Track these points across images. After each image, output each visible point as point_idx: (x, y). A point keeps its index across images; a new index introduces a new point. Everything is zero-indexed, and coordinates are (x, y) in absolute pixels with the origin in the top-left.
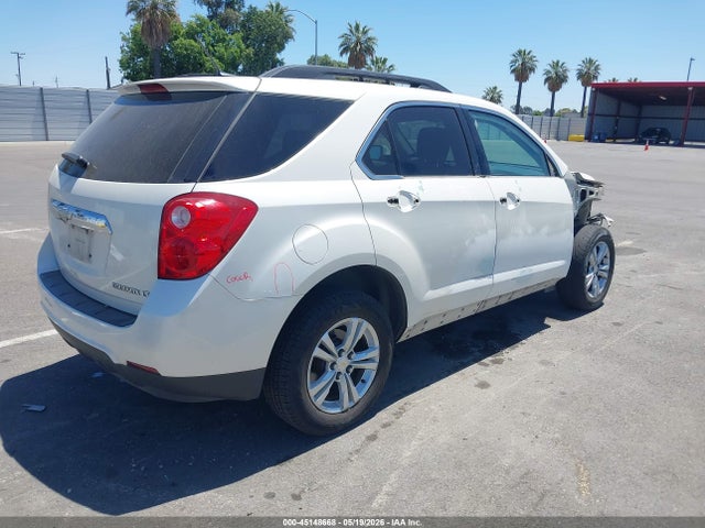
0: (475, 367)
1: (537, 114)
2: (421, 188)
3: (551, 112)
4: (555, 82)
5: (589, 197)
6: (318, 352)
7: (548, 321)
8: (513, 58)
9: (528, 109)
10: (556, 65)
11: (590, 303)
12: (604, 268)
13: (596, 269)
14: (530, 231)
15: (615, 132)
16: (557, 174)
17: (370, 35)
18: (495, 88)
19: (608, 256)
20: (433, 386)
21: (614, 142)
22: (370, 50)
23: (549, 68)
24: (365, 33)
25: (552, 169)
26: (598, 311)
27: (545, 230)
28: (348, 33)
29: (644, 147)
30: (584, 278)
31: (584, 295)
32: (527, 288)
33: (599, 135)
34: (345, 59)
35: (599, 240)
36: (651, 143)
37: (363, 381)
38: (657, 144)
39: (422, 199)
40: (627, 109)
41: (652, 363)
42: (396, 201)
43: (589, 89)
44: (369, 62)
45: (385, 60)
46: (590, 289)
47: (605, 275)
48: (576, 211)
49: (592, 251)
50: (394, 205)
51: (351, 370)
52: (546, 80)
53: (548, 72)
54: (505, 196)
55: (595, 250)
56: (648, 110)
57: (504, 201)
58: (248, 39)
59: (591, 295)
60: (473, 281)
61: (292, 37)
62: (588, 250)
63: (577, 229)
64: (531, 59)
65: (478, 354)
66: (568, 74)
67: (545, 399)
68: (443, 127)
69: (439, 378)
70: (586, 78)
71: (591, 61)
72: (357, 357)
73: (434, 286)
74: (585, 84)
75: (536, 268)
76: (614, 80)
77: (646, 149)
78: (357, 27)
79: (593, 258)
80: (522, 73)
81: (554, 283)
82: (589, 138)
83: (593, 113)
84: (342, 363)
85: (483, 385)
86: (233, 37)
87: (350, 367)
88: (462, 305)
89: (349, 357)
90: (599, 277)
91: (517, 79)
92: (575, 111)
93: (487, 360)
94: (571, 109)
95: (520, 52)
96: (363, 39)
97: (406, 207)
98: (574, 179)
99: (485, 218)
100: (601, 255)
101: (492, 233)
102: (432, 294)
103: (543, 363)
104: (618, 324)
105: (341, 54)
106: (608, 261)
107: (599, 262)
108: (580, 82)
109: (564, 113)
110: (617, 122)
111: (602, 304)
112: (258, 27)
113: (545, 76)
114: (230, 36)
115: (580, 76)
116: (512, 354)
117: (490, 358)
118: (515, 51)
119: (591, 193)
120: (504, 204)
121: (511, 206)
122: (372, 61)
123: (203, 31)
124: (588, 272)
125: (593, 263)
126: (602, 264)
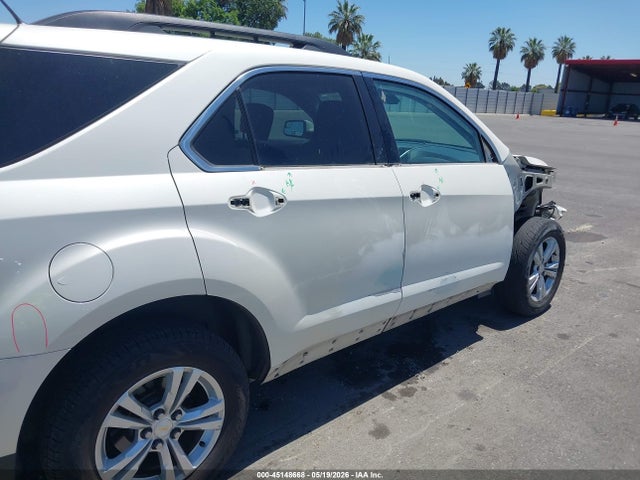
0: (378, 401)
1: (514, 89)
2: (290, 183)
3: (527, 87)
4: (532, 59)
5: (536, 185)
6: (112, 421)
7: (482, 331)
8: (492, 36)
9: (506, 85)
10: (533, 42)
11: (534, 309)
12: (552, 266)
13: (542, 268)
14: (453, 230)
15: (586, 108)
16: (495, 159)
17: (357, 13)
18: (475, 65)
19: (558, 253)
20: (316, 432)
21: (585, 117)
22: (357, 28)
23: (526, 46)
24: (353, 11)
25: (488, 153)
26: (543, 317)
27: (474, 229)
28: (338, 11)
29: (614, 122)
30: (526, 280)
31: (527, 299)
32: (451, 298)
33: (570, 110)
34: (334, 36)
35: (546, 236)
36: (620, 119)
37: (203, 444)
38: (626, 119)
39: (290, 197)
40: (599, 85)
41: (601, 398)
42: (246, 202)
43: (563, 66)
44: (356, 39)
45: (371, 37)
46: (535, 292)
47: (554, 274)
48: (519, 203)
49: (537, 249)
50: (241, 208)
51: (178, 435)
52: (523, 58)
53: (525, 49)
54: (418, 189)
55: (541, 247)
56: (619, 87)
57: (416, 195)
58: (244, 16)
59: (534, 299)
60: (372, 297)
61: (284, 15)
62: (533, 248)
63: (518, 224)
64: (509, 37)
65: (387, 379)
66: (545, 52)
67: (455, 458)
68: (340, 99)
69: (329, 418)
70: (561, 55)
71: (566, 40)
72: (187, 416)
73: (311, 311)
74: (561, 60)
75: (461, 275)
76: (588, 57)
77: (615, 124)
78: (346, 5)
79: (538, 257)
80: (500, 51)
81: (489, 287)
82: (561, 113)
83: (565, 89)
84: (163, 427)
85: (381, 432)
86: (229, 15)
87: (176, 430)
88: (360, 327)
89: (173, 417)
90: (546, 278)
91: (495, 56)
92: (550, 87)
93: (395, 390)
94: (547, 85)
95: (499, 30)
96: (351, 17)
97: (262, 210)
98: (517, 164)
99: (389, 219)
100: (549, 251)
101: (399, 237)
102: (309, 320)
103: (466, 395)
104: (564, 337)
105: (331, 31)
106: (557, 258)
107: (546, 260)
108: (555, 59)
109: (540, 89)
110: (588, 97)
111: (549, 307)
112: (253, 6)
113: (522, 54)
114: (227, 14)
115: (556, 54)
116: (428, 380)
117: (399, 387)
118: (494, 29)
119: (539, 180)
120: (416, 200)
121: (426, 202)
122: (359, 39)
123: (201, 9)
124: (532, 273)
125: (539, 262)
126: (550, 262)
